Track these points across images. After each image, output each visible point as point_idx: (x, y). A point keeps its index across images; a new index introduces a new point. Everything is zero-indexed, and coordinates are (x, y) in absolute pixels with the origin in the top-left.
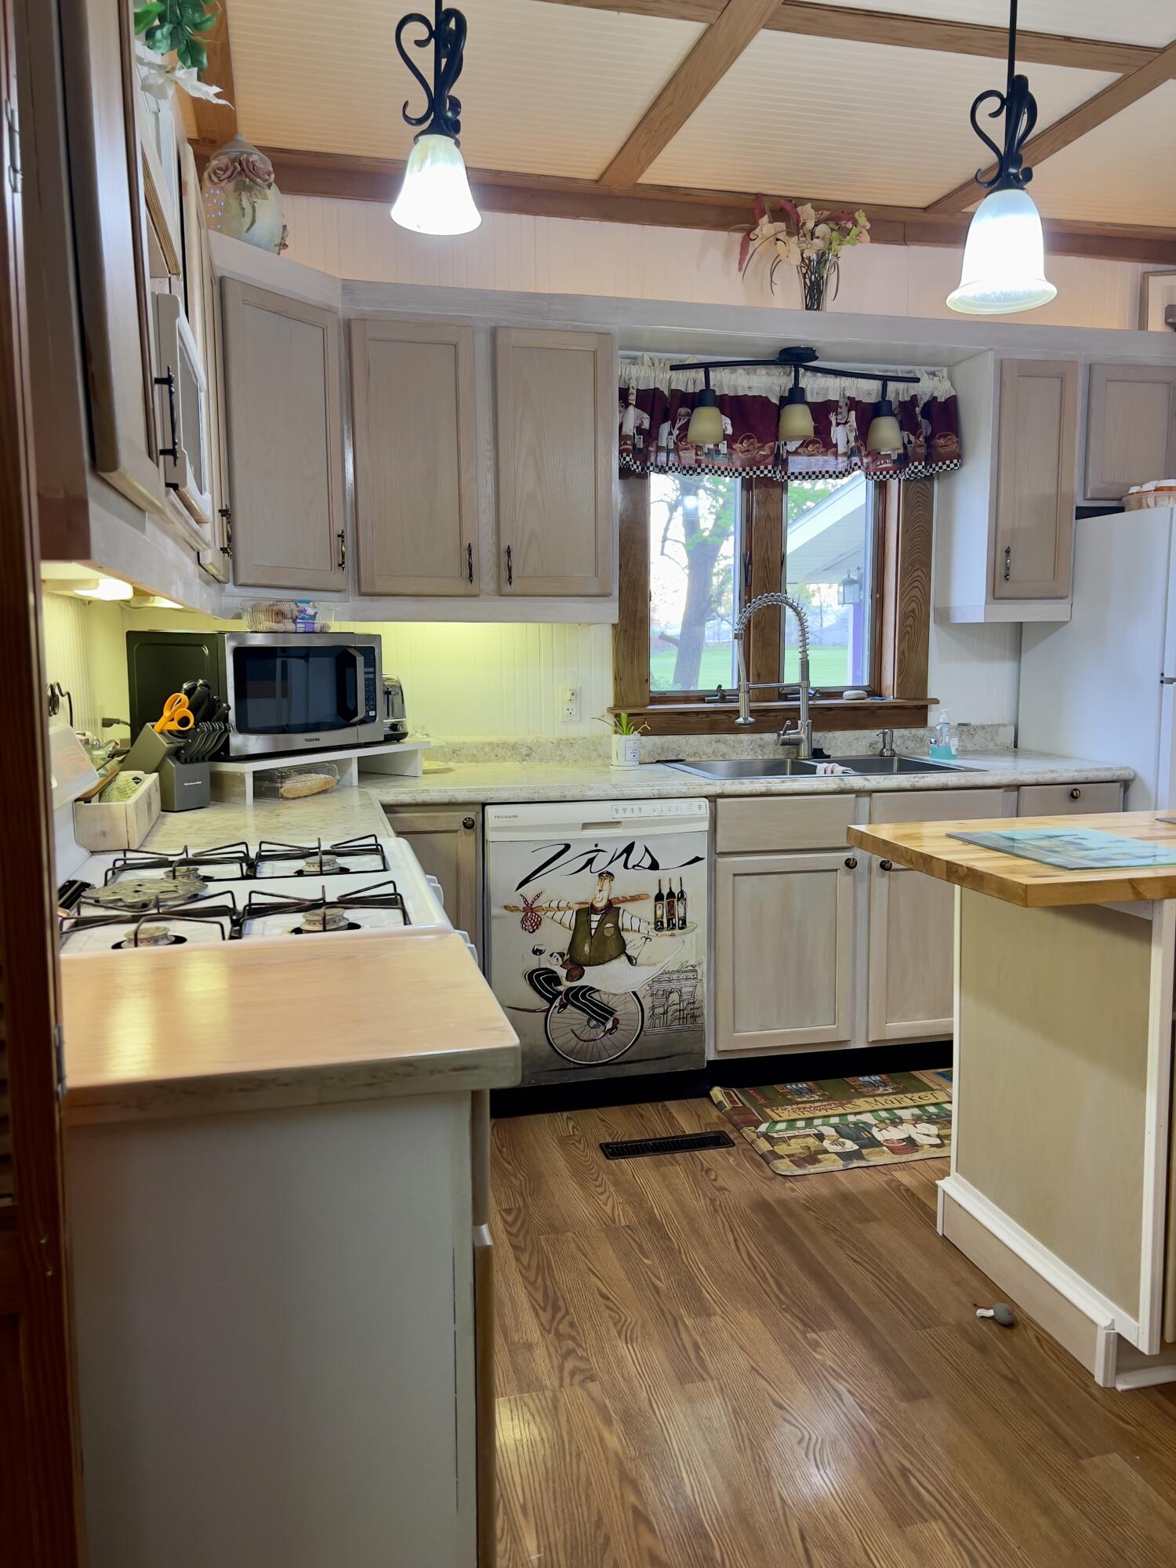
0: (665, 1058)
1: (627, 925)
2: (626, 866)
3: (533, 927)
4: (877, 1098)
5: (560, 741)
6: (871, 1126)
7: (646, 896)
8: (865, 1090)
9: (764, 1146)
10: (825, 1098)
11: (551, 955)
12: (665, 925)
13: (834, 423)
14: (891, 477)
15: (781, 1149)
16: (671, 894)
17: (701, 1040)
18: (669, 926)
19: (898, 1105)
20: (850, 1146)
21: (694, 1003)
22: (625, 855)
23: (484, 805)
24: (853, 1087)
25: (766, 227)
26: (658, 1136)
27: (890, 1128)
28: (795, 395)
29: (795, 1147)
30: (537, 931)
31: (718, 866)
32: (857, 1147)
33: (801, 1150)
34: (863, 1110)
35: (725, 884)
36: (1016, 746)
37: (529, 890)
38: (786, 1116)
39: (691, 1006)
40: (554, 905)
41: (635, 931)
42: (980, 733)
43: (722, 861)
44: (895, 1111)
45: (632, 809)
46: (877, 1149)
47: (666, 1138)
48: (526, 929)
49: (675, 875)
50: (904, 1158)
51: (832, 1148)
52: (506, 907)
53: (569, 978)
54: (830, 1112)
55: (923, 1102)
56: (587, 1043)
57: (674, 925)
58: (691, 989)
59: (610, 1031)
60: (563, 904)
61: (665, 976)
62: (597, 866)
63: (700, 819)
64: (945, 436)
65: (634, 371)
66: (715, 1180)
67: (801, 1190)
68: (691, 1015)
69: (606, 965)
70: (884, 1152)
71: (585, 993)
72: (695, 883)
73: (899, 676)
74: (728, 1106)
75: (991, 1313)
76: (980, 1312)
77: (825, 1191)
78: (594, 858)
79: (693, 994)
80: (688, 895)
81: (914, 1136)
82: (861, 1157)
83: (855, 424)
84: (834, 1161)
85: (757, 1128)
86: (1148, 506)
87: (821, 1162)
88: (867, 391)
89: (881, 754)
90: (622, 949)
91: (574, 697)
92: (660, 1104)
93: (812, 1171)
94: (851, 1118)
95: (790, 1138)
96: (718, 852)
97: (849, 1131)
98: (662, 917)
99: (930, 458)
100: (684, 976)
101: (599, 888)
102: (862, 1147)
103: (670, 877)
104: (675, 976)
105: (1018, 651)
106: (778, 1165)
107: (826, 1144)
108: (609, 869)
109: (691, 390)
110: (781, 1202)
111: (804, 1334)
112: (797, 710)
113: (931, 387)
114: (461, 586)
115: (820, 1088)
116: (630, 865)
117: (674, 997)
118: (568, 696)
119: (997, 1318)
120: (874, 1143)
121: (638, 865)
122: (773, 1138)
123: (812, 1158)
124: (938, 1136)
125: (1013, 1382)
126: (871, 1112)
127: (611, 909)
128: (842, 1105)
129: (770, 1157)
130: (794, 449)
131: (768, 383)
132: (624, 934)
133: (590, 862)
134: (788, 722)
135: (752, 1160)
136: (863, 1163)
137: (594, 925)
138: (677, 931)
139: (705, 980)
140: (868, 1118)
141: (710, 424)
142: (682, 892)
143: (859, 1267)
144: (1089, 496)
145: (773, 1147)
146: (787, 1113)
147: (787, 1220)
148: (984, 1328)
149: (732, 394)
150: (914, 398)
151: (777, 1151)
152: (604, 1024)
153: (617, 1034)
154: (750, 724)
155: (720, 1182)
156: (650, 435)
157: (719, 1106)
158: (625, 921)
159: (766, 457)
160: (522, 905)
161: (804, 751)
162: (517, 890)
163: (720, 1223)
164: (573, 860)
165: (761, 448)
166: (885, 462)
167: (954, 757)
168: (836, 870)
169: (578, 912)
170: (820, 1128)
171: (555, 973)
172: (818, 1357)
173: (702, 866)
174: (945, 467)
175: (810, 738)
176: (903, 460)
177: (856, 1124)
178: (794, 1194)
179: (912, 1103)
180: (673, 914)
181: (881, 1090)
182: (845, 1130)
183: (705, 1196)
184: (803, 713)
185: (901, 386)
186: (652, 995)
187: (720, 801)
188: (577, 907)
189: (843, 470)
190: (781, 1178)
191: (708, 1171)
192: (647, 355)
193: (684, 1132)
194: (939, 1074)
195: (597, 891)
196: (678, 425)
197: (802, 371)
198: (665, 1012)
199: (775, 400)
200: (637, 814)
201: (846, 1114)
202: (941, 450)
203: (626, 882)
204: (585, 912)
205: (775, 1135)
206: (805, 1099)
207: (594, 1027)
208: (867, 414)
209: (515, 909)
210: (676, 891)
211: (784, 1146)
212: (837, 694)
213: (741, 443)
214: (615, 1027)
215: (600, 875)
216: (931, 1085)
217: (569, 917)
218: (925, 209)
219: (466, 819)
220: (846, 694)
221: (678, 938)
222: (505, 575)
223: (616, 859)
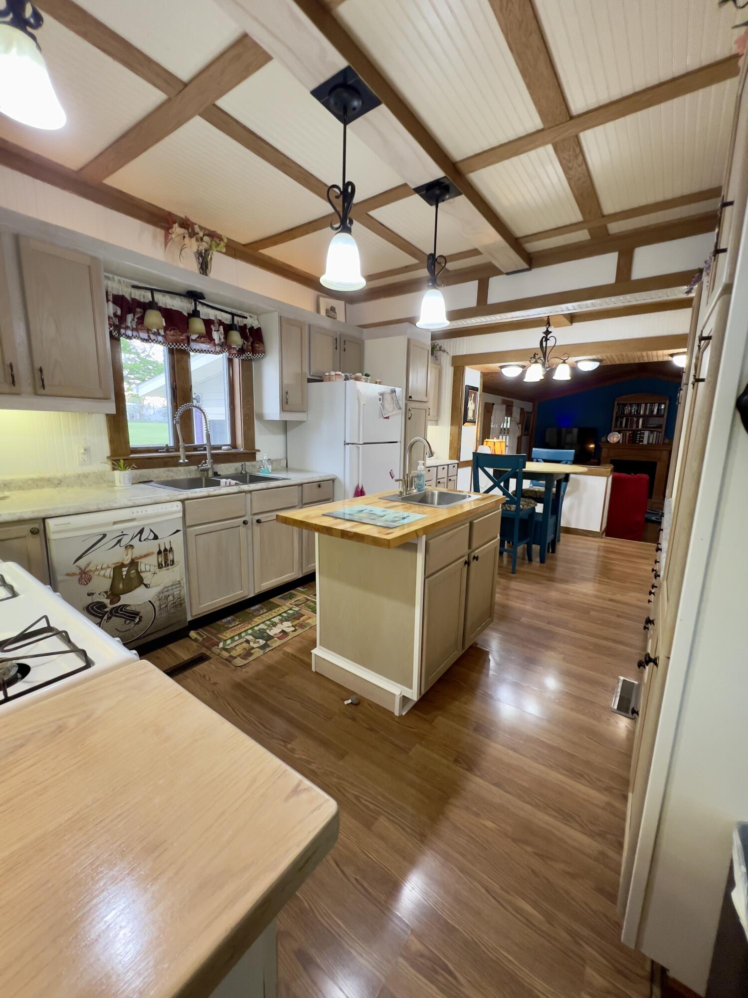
0: (168, 627)
1: (143, 569)
2: (140, 540)
3: (86, 582)
4: (262, 616)
5: (79, 476)
6: (265, 630)
7: (153, 553)
8: (255, 613)
9: (225, 654)
10: (243, 622)
11: (100, 594)
12: (164, 565)
13: (213, 330)
14: (236, 357)
15: (234, 653)
16: (165, 550)
17: (185, 614)
18: (165, 565)
19: (271, 617)
20: (262, 642)
21: (180, 598)
22: (139, 535)
23: (44, 519)
24: (250, 613)
25: (177, 230)
26: (172, 666)
27: (273, 628)
28: (195, 314)
29: (239, 650)
30: (89, 584)
31: (187, 532)
32: (264, 642)
33: (243, 651)
34: (259, 622)
35: (191, 539)
36: (287, 467)
37: (82, 563)
38: (229, 636)
39: (179, 600)
40: (99, 567)
41: (148, 571)
42: (275, 462)
43: (189, 530)
44: (272, 620)
45: (142, 511)
46: (273, 640)
47: (176, 666)
48: (82, 584)
49: (167, 541)
50: (284, 640)
51: (255, 645)
52: (67, 575)
53: (111, 603)
54: (246, 628)
55: (280, 612)
56: (125, 633)
57: (168, 564)
58: (178, 592)
59: (138, 623)
60: (105, 566)
61: (166, 589)
62: (123, 543)
63: (178, 512)
64: (258, 343)
65: (110, 283)
66: (210, 680)
67: (250, 671)
68: (179, 604)
69: (133, 592)
70: (276, 640)
71: (122, 608)
72: (177, 543)
73: (244, 440)
74: (200, 639)
75: (350, 701)
76: (346, 702)
77: (261, 667)
78: (122, 539)
79: (180, 594)
80: (174, 549)
81: (285, 629)
82: (269, 646)
83: (223, 332)
84: (259, 652)
85: (218, 646)
86: (333, 381)
87: (253, 654)
88: (226, 318)
89: (241, 473)
90: (141, 582)
91: (86, 451)
92: (165, 648)
93: (251, 659)
94: (256, 628)
95: (235, 646)
96: (187, 526)
97: (258, 635)
98: (162, 562)
99: (254, 351)
100: (174, 587)
101: (125, 554)
102: (267, 641)
103: (164, 542)
104: (170, 588)
105: (285, 431)
106: (237, 661)
107: (252, 644)
108: (131, 543)
109: (142, 300)
110: (245, 680)
111: (285, 746)
112: (205, 455)
113: (251, 322)
114: (6, 388)
115: (237, 617)
116: (142, 539)
117: (171, 598)
118: (82, 451)
119: (354, 703)
120: (270, 638)
121: (147, 539)
122: (228, 649)
123: (248, 653)
124: (293, 626)
125: (371, 729)
126: (263, 623)
127: (134, 563)
128: (249, 623)
129: (231, 659)
130: (194, 339)
131: (182, 305)
132: (141, 574)
133: (119, 541)
134: (204, 461)
135: (223, 663)
136: (270, 649)
137: (124, 573)
138: (170, 567)
139: (185, 586)
140: (262, 626)
141: (155, 319)
142: (171, 548)
143: (291, 701)
144: (311, 374)
145: (229, 653)
146: (228, 634)
147: (251, 689)
148: (350, 709)
149: (164, 307)
150: (245, 325)
151: (233, 655)
152: (134, 620)
153: (141, 624)
154: (187, 462)
155: (213, 680)
156: (122, 319)
157: (196, 640)
158: (142, 567)
159: (183, 340)
160: (78, 571)
161: (210, 473)
162: (74, 563)
163: (222, 703)
164: (109, 542)
165: (182, 335)
166: (234, 351)
167: (270, 473)
168: (239, 526)
169: (114, 569)
170: (246, 637)
171: (103, 602)
172: (297, 756)
173: (181, 534)
174: (259, 356)
175: (212, 467)
176: (241, 351)
177: (259, 630)
178: (248, 674)
179: (275, 614)
180: (168, 559)
181: (262, 612)
182: (255, 635)
183: (208, 690)
184: (208, 456)
185: (240, 319)
186: (159, 600)
187: (186, 502)
188: (113, 566)
189: (219, 351)
190: (239, 668)
191: (204, 676)
192: (116, 278)
193: (184, 659)
194: (280, 598)
195: (125, 555)
196: (136, 317)
197: (197, 303)
198: (167, 606)
199: (186, 314)
200: (144, 513)
201: (253, 627)
202: (257, 349)
203: (140, 548)
204: (118, 568)
205: (228, 647)
206: (233, 625)
207: (128, 624)
208: (228, 328)
209: (74, 574)
210: (168, 548)
211: (234, 651)
212: (219, 448)
213: (170, 331)
214: (140, 620)
215: (126, 547)
216: (279, 604)
217: (109, 572)
218: (244, 245)
219: (32, 529)
220: (223, 448)
221: (170, 570)
222: (39, 383)
223: (135, 537)
